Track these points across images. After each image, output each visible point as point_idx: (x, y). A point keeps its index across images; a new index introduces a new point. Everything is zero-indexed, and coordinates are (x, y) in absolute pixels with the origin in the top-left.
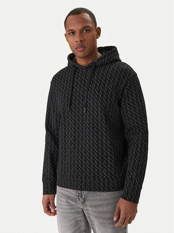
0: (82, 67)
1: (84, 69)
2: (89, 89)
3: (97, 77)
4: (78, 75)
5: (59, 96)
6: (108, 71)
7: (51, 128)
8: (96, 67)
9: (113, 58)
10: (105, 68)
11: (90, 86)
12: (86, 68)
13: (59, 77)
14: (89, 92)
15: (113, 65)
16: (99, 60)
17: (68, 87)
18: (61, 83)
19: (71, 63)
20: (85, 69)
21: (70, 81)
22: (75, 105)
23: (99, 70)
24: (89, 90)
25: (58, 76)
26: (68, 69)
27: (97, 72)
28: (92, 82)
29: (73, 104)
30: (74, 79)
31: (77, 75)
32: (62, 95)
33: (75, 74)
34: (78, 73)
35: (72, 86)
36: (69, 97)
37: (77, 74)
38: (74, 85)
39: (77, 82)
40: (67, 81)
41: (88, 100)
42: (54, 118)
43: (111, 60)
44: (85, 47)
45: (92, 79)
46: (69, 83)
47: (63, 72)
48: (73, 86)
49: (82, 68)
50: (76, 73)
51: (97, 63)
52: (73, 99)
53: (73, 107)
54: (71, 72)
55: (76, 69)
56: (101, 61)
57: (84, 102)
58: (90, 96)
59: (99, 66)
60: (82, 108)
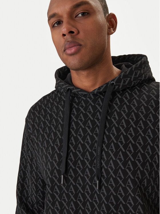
0: (86, 93)
1: (90, 98)
2: (104, 139)
3: (119, 115)
4: (78, 110)
5: (42, 150)
6: (139, 102)
7: (27, 199)
8: (114, 94)
9: (145, 77)
10: (131, 95)
11: (105, 133)
12: (94, 94)
13: (40, 110)
14: (104, 146)
15: (145, 89)
16: (119, 80)
17: (59, 134)
18: (45, 123)
19: (63, 85)
20: (92, 97)
21: (63, 121)
22: (75, 171)
23: (121, 101)
24: (103, 142)
25: (38, 109)
26: (56, 96)
27: (117, 104)
28: (110, 125)
29: (71, 170)
30: (70, 118)
31: (76, 109)
32: (47, 149)
33: (71, 106)
34: (78, 104)
35: (67, 133)
36: (64, 154)
37: (77, 107)
38: (71, 130)
39: (77, 124)
40: (57, 121)
41: (104, 164)
42: (32, 184)
43: (141, 80)
44: (81, 45)
45: (109, 118)
46: (62, 126)
47: (48, 101)
48: (69, 132)
49: (85, 96)
50: (75, 105)
51: (116, 85)
52: (71, 160)
53: (72, 177)
54: (63, 104)
55: (73, 98)
56: (124, 82)
57: (94, 167)
58: (108, 155)
59: (119, 92)
60: (91, 180)
